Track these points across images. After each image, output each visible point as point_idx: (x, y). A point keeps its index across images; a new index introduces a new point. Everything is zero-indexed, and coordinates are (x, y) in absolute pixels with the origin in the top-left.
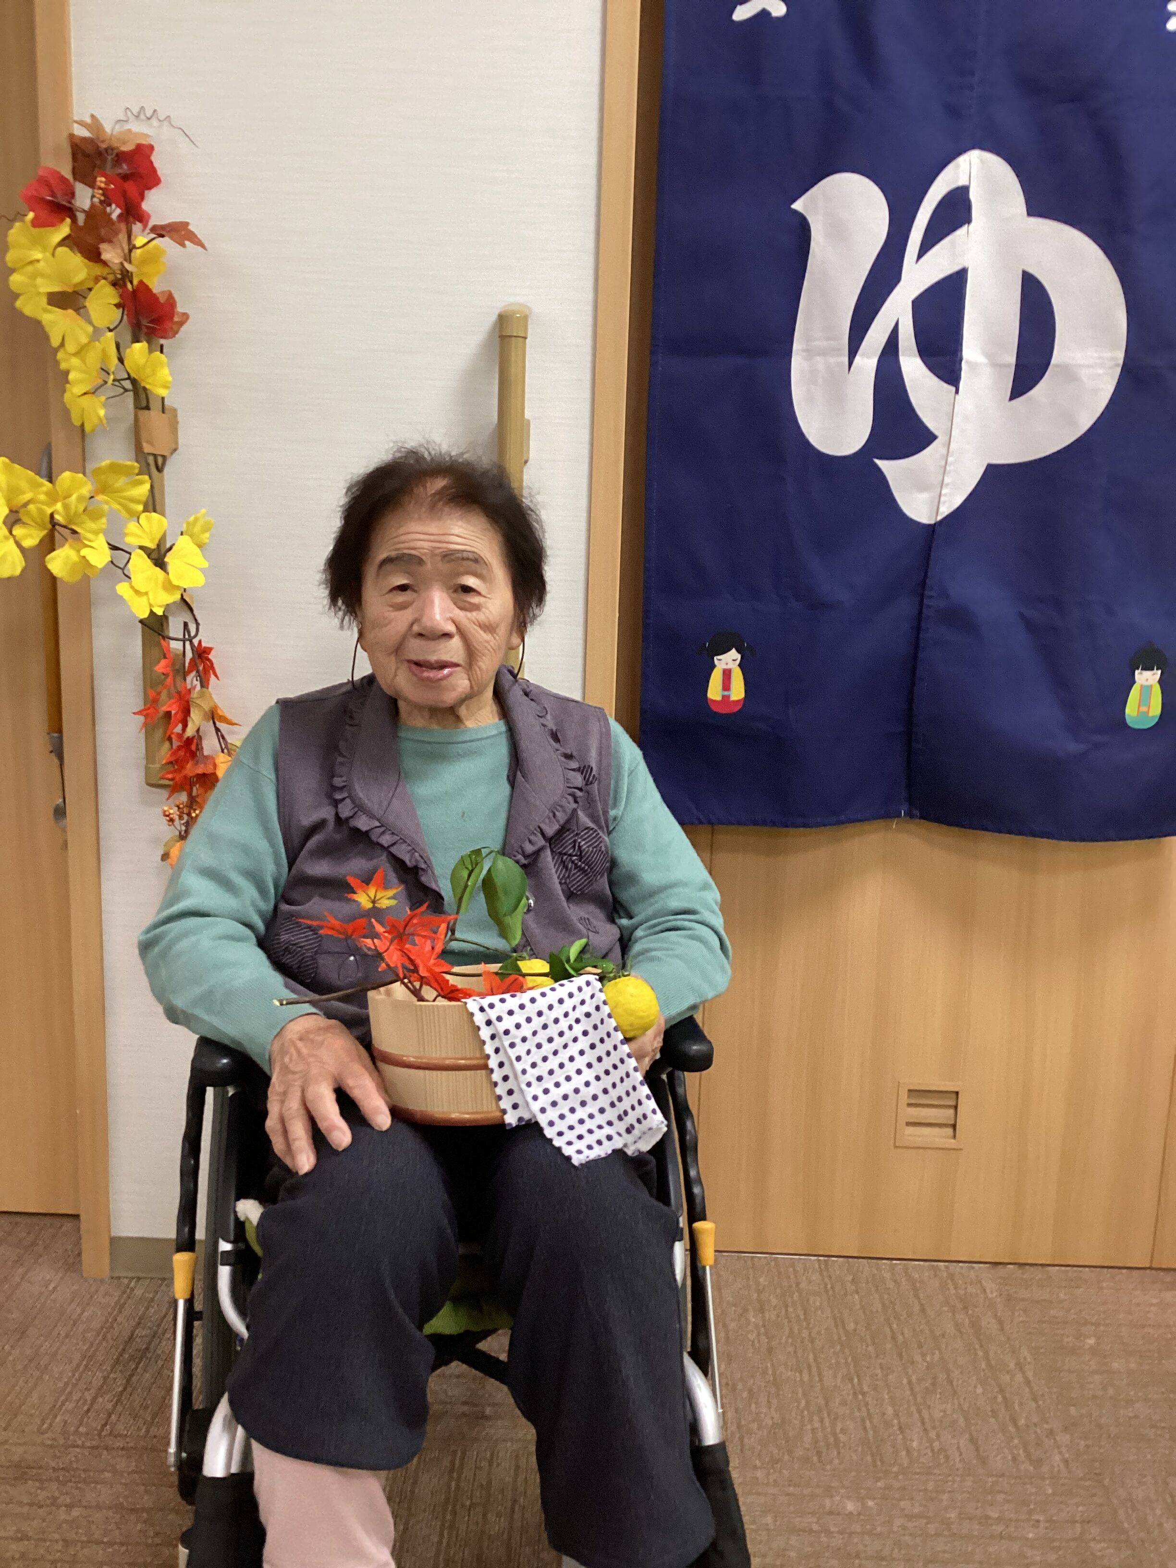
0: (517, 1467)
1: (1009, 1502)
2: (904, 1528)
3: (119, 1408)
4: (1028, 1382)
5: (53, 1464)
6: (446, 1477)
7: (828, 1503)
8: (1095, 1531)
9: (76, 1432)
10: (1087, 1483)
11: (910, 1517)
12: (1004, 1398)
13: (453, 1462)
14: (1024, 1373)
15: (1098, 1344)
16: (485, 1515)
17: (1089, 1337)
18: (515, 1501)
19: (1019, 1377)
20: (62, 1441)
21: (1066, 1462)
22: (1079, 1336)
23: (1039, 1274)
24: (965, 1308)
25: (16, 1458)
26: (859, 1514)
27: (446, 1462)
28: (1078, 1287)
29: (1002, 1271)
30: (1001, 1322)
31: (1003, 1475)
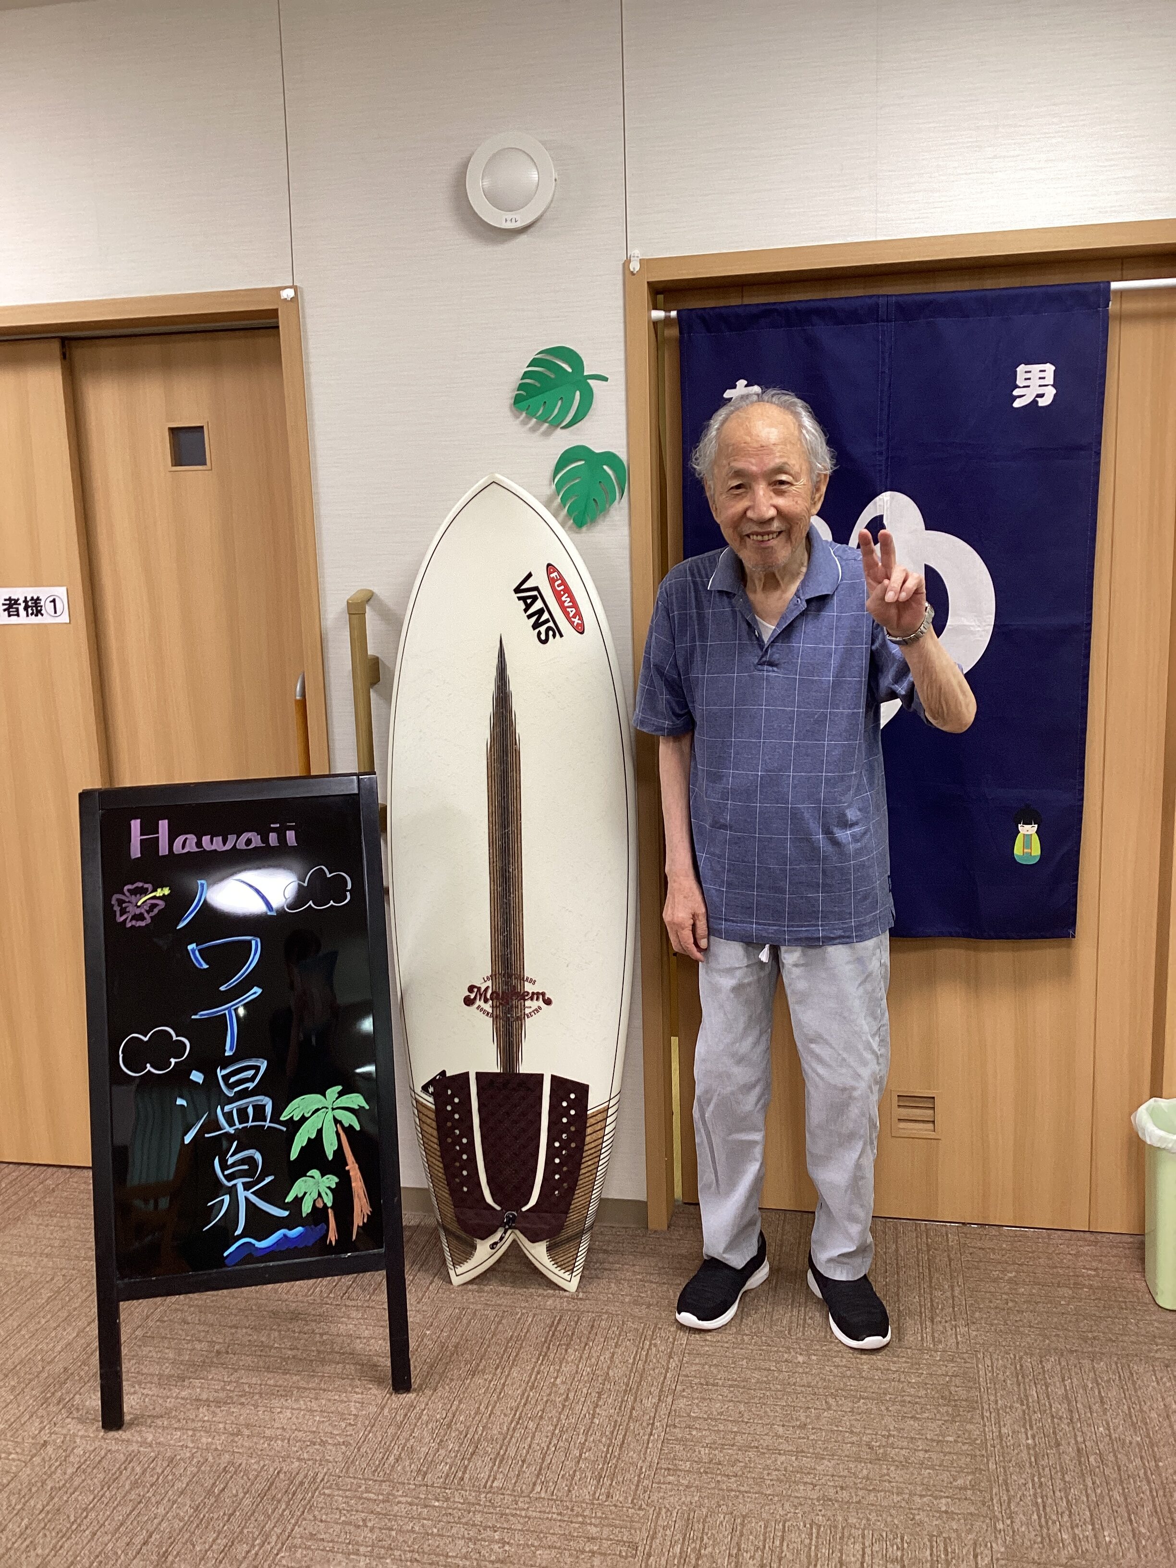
0: (593, 1326)
1: (906, 1362)
2: (831, 1371)
3: (354, 1285)
4: (953, 1297)
5: (313, 1312)
6: (547, 1329)
7: (786, 1356)
8: (958, 1381)
9: (327, 1297)
10: (965, 1356)
11: (837, 1367)
12: (932, 1305)
13: (553, 1322)
14: (953, 1290)
15: (1015, 1277)
16: (566, 1350)
17: (1011, 1272)
18: (586, 1344)
19: (949, 1294)
20: (319, 1301)
21: (958, 1343)
22: (1004, 1271)
23: (994, 1231)
24: (928, 1251)
25: (292, 1309)
26: (804, 1363)
27: (548, 1322)
28: (1020, 1241)
29: (965, 1229)
30: (950, 1260)
31: (910, 1348)
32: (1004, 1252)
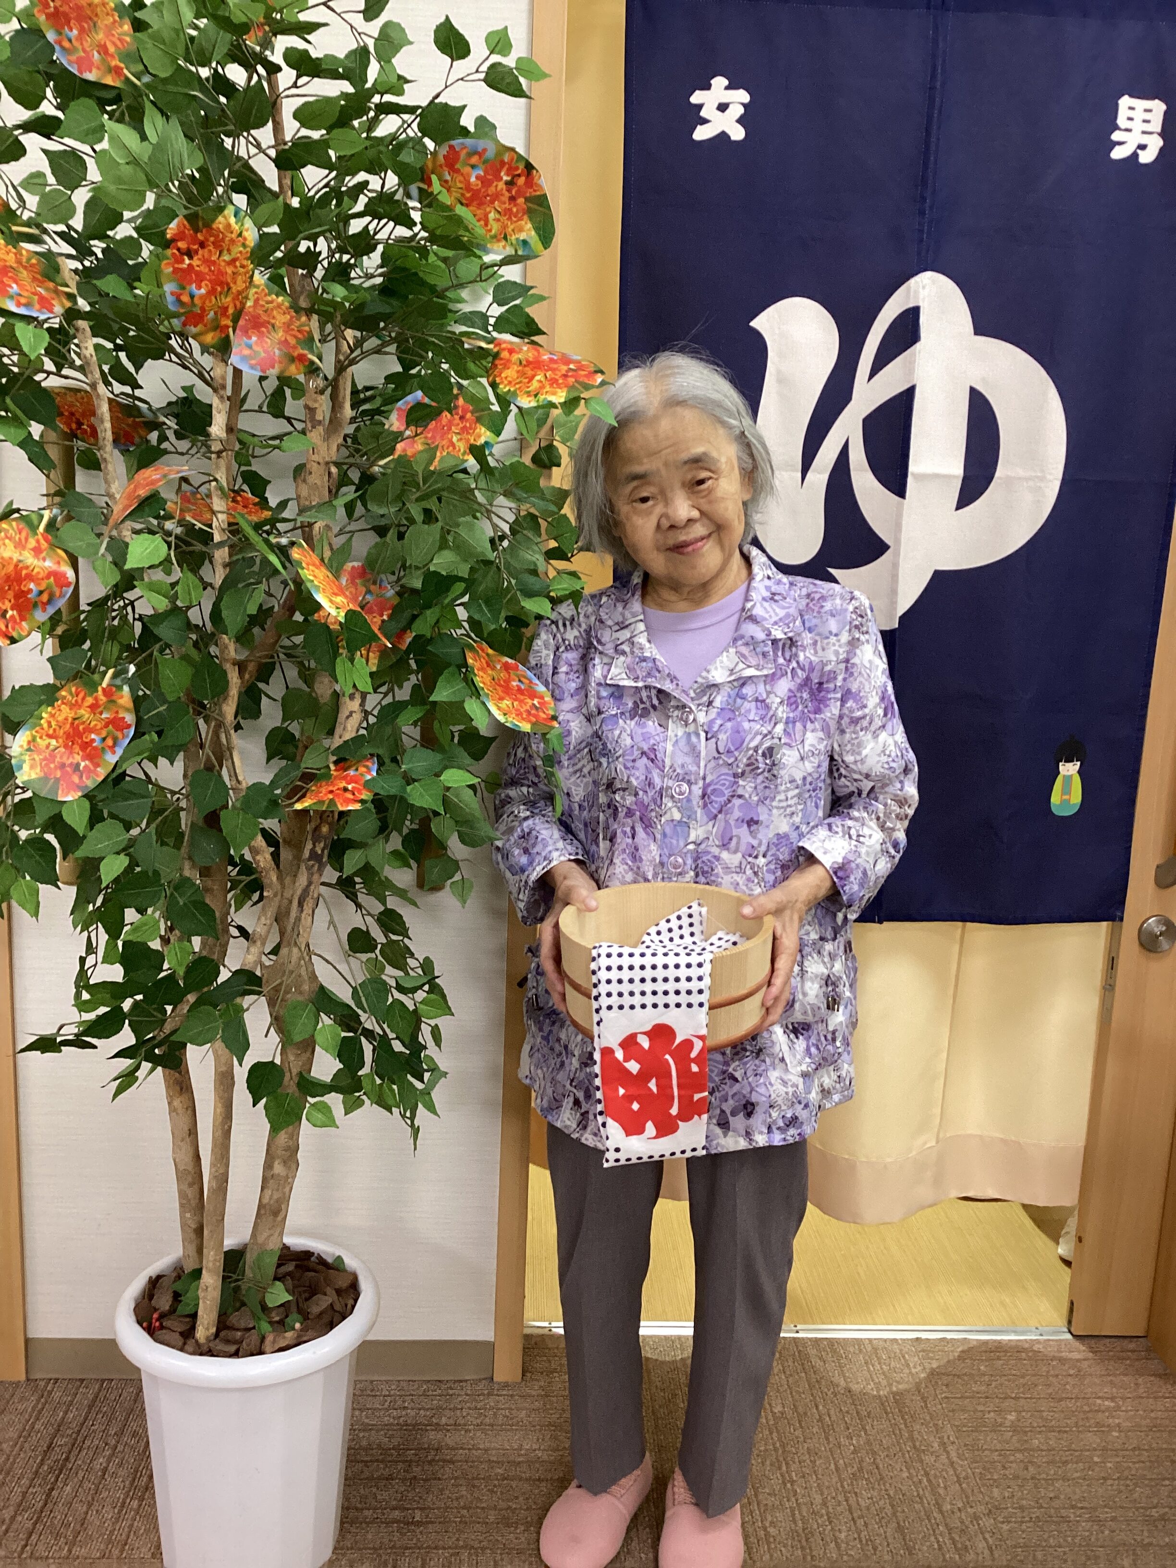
3: (40, 1527)
4: (952, 1463)
12: (929, 1481)
14: (948, 1453)
15: (1018, 1419)
17: (1010, 1412)
19: (943, 1458)
22: (999, 1411)
32: (987, 1378)
